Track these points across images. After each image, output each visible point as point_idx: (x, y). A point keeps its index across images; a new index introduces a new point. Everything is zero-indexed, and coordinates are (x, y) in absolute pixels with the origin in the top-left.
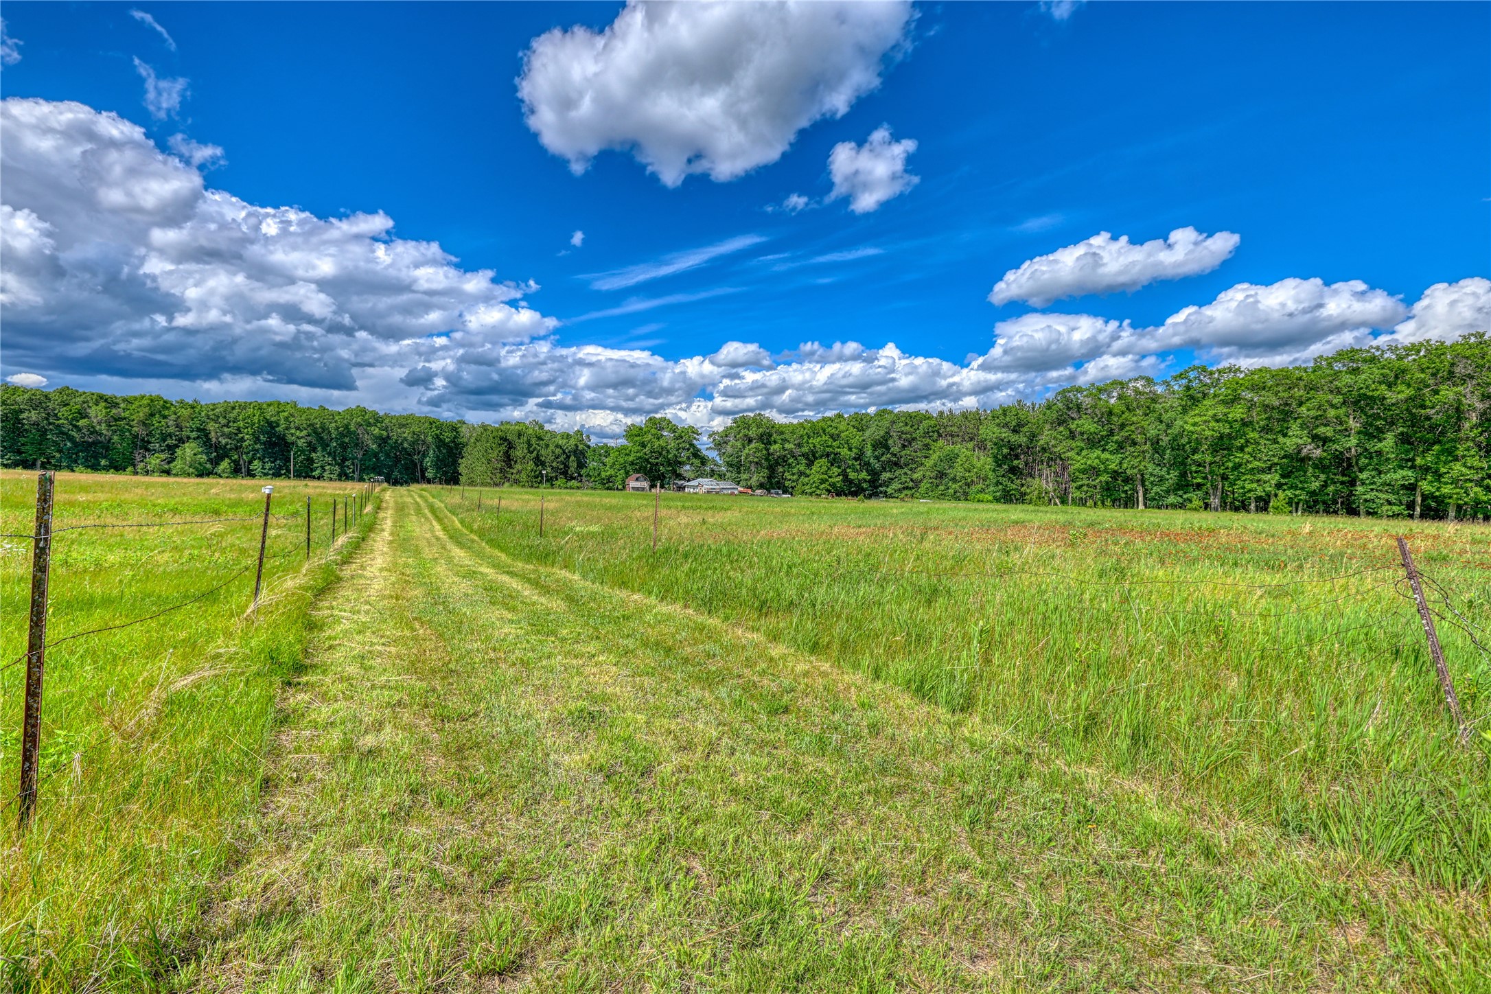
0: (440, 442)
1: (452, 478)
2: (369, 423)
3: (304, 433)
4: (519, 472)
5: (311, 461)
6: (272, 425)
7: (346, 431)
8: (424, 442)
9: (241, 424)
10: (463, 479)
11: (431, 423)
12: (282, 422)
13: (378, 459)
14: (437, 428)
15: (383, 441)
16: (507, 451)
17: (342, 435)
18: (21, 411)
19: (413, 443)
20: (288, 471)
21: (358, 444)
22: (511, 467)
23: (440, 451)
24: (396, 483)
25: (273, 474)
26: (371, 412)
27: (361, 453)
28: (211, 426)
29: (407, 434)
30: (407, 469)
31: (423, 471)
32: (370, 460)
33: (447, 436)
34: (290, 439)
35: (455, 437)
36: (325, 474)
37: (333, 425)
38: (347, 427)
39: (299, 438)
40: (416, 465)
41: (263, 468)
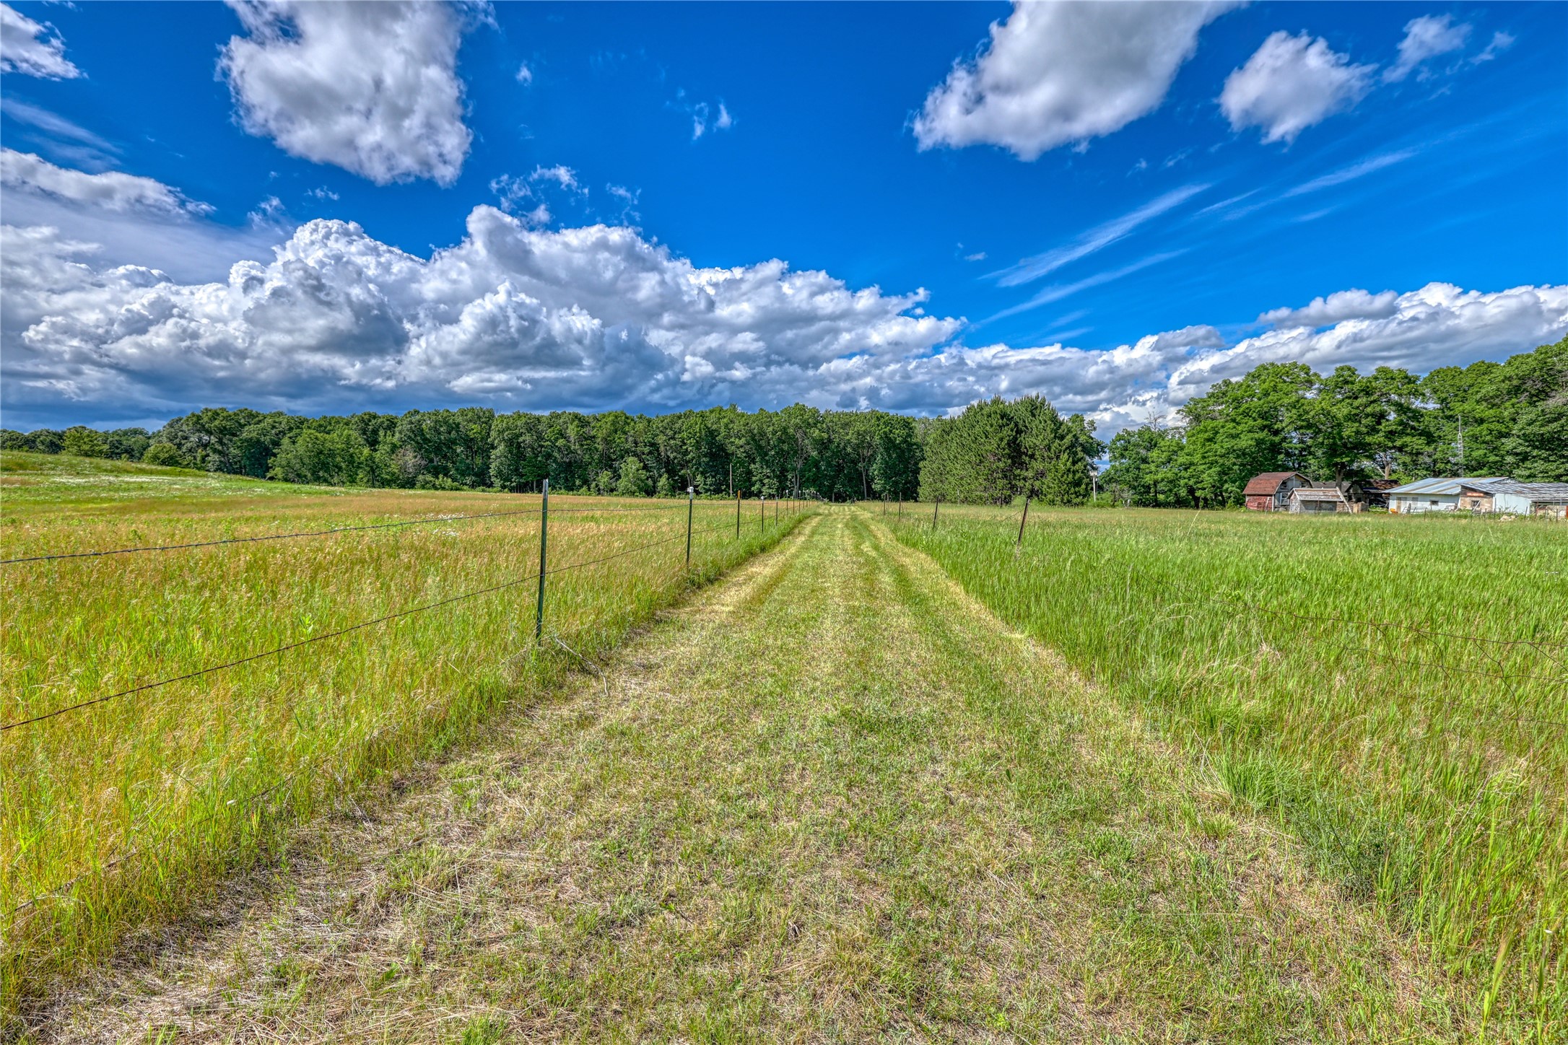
0: (889, 443)
1: (907, 491)
2: (809, 424)
3: (743, 441)
4: (1041, 475)
5: (749, 473)
6: (712, 434)
7: (785, 436)
8: (870, 445)
9: (685, 435)
10: (923, 491)
11: (878, 419)
12: (722, 430)
13: (818, 468)
14: (886, 424)
15: (823, 445)
16: (1015, 438)
17: (781, 441)
18: (521, 435)
19: (858, 445)
20: (728, 486)
21: (797, 451)
22: (1022, 465)
23: (890, 456)
24: (840, 498)
25: (714, 490)
26: (810, 410)
27: (801, 462)
28: (661, 439)
29: (851, 436)
30: (850, 480)
31: (870, 481)
32: (810, 471)
33: (898, 434)
34: (731, 449)
35: (909, 436)
36: (765, 490)
37: (771, 429)
38: (785, 430)
39: (737, 446)
40: (861, 474)
41: (705, 484)
